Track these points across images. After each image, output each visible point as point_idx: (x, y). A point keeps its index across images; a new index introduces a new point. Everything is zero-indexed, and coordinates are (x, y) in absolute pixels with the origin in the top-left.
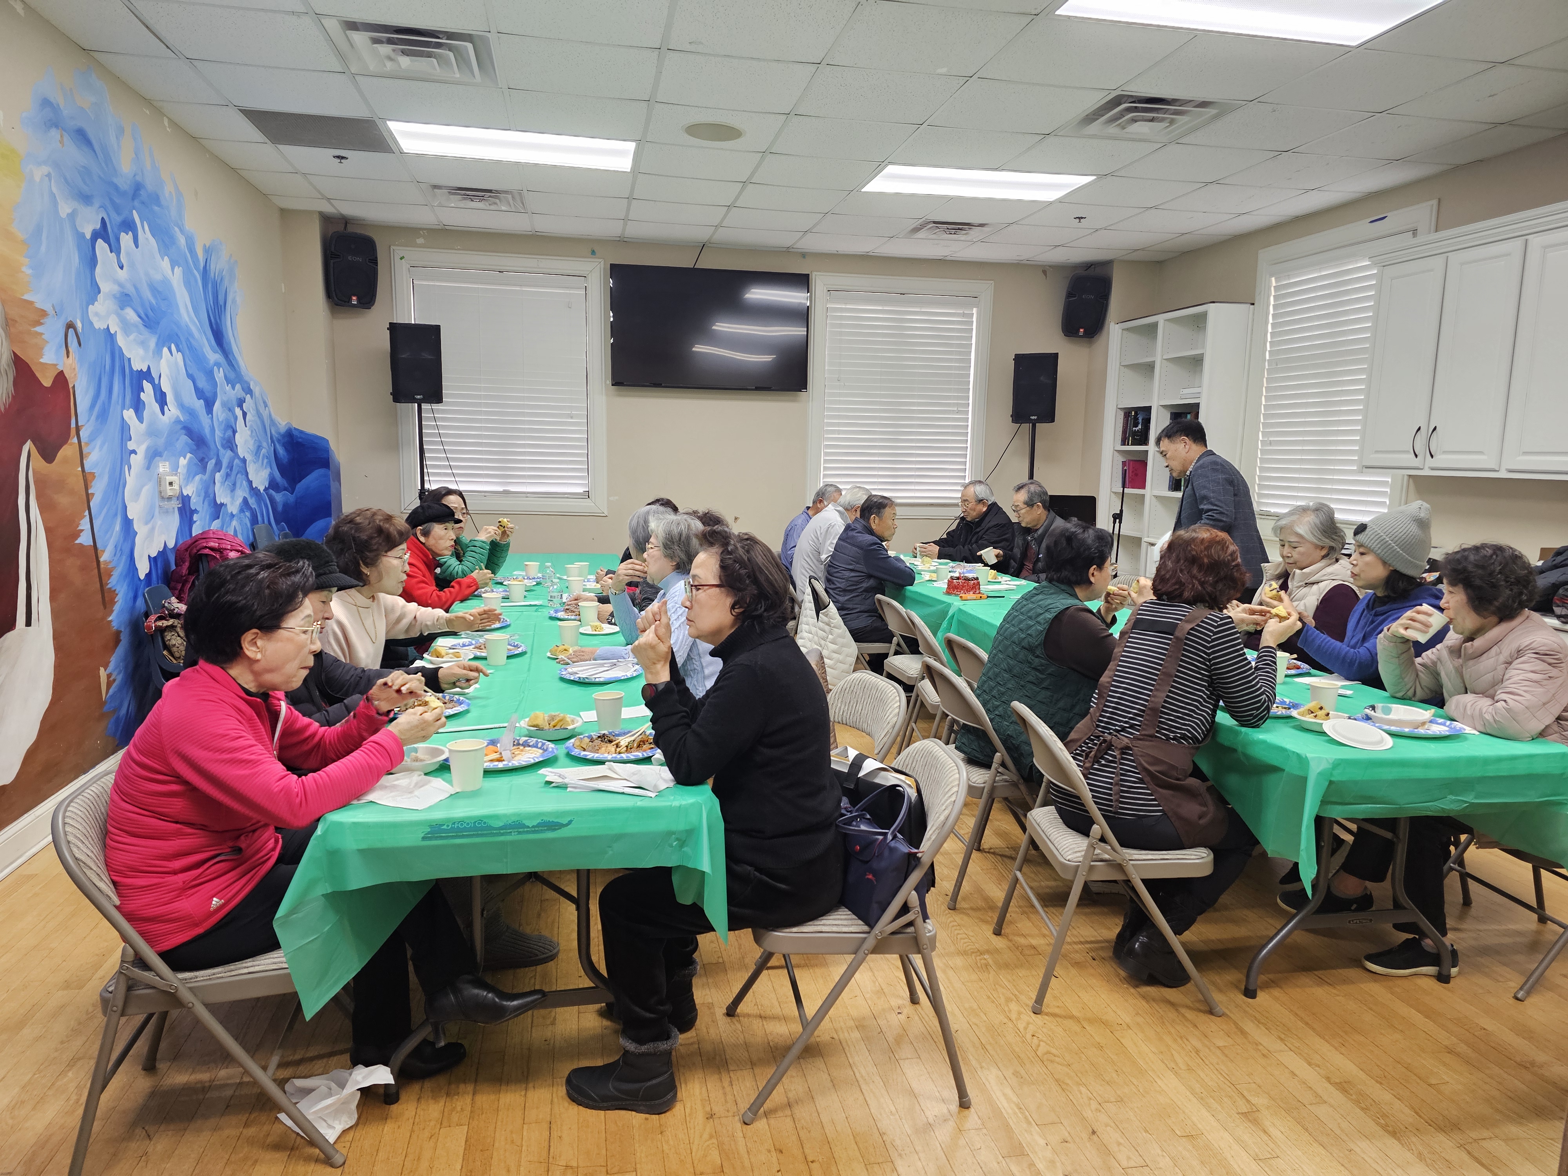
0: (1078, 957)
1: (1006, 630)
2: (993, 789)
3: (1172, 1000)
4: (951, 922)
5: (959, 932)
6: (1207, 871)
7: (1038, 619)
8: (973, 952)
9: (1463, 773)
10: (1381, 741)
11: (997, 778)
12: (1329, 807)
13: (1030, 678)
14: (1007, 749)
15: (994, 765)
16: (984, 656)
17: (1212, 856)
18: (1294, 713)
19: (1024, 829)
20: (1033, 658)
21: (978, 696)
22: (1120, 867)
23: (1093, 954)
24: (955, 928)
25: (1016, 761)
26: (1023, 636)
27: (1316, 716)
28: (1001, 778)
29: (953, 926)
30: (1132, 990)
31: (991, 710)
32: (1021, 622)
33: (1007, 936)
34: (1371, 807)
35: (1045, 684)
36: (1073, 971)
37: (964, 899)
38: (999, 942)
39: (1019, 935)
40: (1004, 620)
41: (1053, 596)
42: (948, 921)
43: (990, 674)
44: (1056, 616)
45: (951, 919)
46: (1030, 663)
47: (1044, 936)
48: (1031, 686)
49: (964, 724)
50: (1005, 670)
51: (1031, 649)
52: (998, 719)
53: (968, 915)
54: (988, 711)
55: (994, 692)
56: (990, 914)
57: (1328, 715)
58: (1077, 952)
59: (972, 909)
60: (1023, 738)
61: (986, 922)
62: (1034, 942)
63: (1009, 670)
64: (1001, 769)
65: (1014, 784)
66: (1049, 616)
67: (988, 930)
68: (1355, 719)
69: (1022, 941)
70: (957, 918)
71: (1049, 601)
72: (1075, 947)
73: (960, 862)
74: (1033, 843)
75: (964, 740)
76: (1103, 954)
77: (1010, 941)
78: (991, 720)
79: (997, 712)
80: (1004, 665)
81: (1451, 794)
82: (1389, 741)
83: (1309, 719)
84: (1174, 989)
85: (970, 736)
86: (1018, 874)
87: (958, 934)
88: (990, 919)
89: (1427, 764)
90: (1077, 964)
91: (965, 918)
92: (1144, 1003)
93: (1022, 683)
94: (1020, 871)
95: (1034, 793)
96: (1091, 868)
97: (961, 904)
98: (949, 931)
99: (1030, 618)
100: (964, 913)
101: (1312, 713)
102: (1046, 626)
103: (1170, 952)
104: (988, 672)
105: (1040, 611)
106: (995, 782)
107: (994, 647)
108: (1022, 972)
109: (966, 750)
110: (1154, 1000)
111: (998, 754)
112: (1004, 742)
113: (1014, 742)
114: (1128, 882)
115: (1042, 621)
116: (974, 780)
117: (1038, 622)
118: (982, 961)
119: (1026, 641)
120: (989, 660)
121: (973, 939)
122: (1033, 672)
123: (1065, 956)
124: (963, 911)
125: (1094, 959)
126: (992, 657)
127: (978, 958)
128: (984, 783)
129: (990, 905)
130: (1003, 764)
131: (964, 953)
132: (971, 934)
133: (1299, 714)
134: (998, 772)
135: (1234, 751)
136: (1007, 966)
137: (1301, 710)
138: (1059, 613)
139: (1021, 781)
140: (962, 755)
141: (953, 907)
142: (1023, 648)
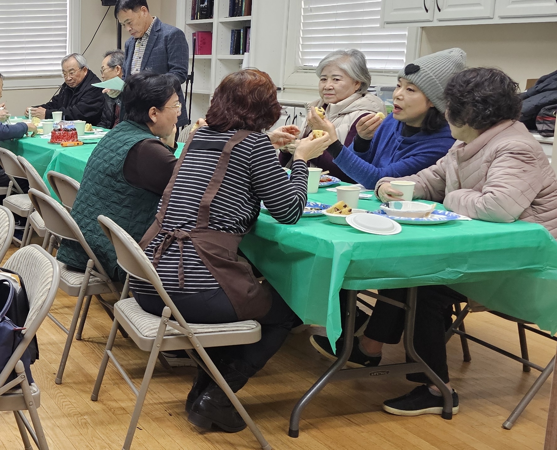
0: (158, 414)
1: (93, 163)
2: (87, 288)
3: (232, 441)
4: (58, 393)
5: (63, 400)
6: (256, 339)
7: (118, 152)
8: (76, 415)
9: (458, 249)
10: (393, 227)
11: (90, 280)
12: (351, 282)
13: (114, 199)
14: (97, 256)
15: (88, 269)
16: (77, 185)
17: (260, 326)
18: (324, 212)
19: (112, 317)
20: (115, 183)
21: (73, 216)
22: (187, 339)
23: (170, 411)
24: (61, 397)
25: (105, 265)
26: (107, 166)
27: (341, 213)
28: (94, 279)
29: (60, 396)
30: (200, 436)
31: (84, 226)
32: (105, 154)
33: (102, 402)
34: (385, 280)
35: (126, 203)
36: (154, 424)
37: (68, 376)
38: (96, 406)
39: (111, 400)
40: (92, 154)
41: (130, 132)
42: (56, 393)
43: (82, 198)
44: (132, 148)
45: (59, 391)
46: (113, 187)
47: (131, 400)
48: (114, 205)
49: (63, 239)
50: (94, 194)
51: (113, 176)
52: (89, 233)
53: (71, 388)
54: (81, 228)
55: (86, 212)
56: (89, 386)
57: (350, 211)
58: (157, 410)
59: (75, 383)
60: (108, 247)
61: (85, 392)
62: (123, 405)
63: (97, 194)
64: (93, 272)
65: (105, 284)
66: (127, 148)
67: (87, 398)
68: (372, 213)
69: (114, 404)
70: (63, 390)
71: (127, 137)
72: (156, 406)
73: (63, 347)
74: (119, 327)
75: (64, 252)
76: (177, 410)
77: (105, 405)
78: (84, 234)
79: (88, 228)
80: (92, 190)
81: (449, 267)
82: (399, 228)
83: (335, 214)
84: (234, 434)
85: (69, 249)
86: (109, 352)
87: (64, 402)
88: (88, 390)
89: (429, 243)
90: (157, 419)
91: (69, 390)
92: (210, 445)
93: (107, 203)
94: (111, 350)
95: (120, 289)
96: (164, 341)
97: (65, 379)
98: (57, 400)
99: (112, 151)
100: (68, 386)
101: (338, 210)
102: (125, 156)
103: (230, 405)
104: (80, 197)
105: (119, 145)
106: (88, 283)
107: (85, 177)
108: (114, 427)
109: (65, 259)
110: (217, 442)
111: (90, 260)
112: (95, 251)
113: (102, 250)
114: (194, 352)
115: (121, 153)
116: (72, 282)
117: (118, 154)
118: (82, 420)
119: (109, 169)
120: (81, 188)
121: (75, 405)
122: (116, 194)
123: (147, 414)
124: (68, 385)
125: (171, 415)
126: (83, 185)
127: (79, 418)
128: (80, 284)
129: (88, 379)
130: (95, 268)
131: (69, 415)
132: (74, 401)
133: (327, 212)
134: (91, 275)
135: (276, 243)
136: (102, 423)
137: (329, 209)
138: (135, 145)
139: (110, 281)
140: (63, 264)
141: (59, 382)
142: (108, 175)
